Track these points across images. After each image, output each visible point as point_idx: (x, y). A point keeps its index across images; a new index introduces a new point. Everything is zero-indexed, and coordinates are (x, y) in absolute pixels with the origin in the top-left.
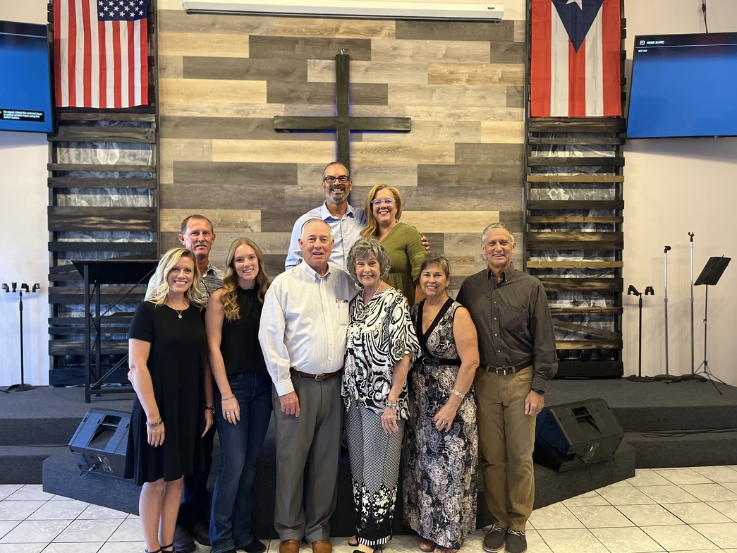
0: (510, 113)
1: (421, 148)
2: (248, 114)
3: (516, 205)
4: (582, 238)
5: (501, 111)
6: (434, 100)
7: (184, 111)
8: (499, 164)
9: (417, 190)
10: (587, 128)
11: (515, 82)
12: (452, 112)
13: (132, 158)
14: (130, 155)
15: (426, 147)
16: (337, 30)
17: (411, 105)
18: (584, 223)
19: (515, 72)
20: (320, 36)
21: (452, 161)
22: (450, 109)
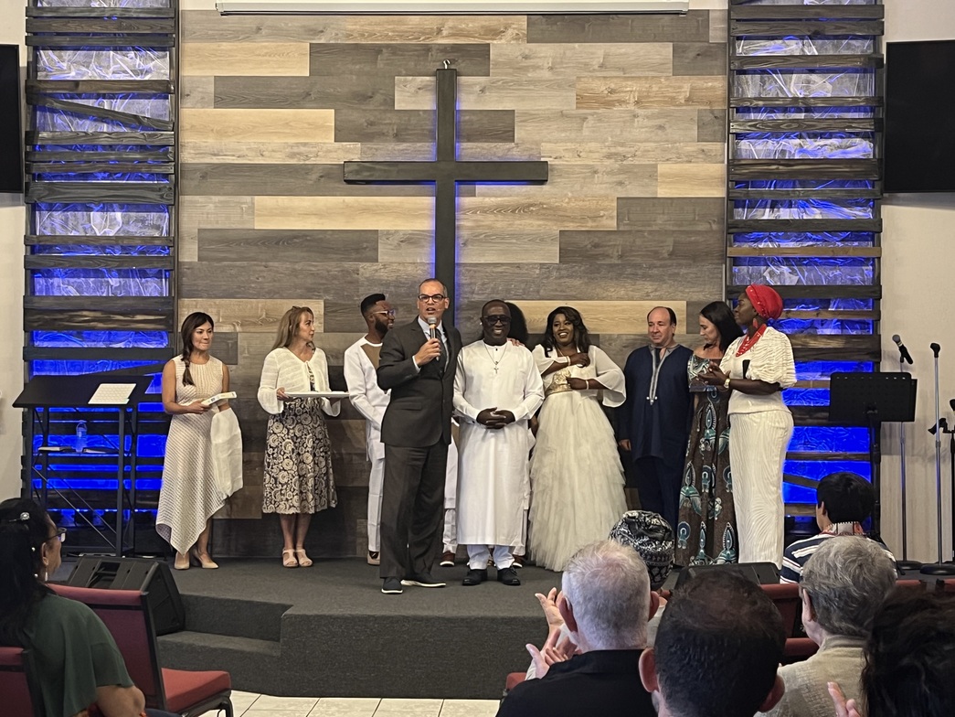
0: (703, 151)
1: (564, 205)
2: (308, 158)
3: (714, 292)
4: (813, 344)
5: (689, 149)
6: (586, 132)
7: (215, 155)
8: (684, 229)
9: (559, 269)
10: (822, 173)
11: (710, 103)
12: (613, 150)
13: (140, 225)
14: (137, 221)
15: (572, 204)
16: (439, 31)
17: (550, 141)
18: (822, 321)
19: (712, 88)
20: (414, 42)
21: (612, 224)
22: (609, 147)
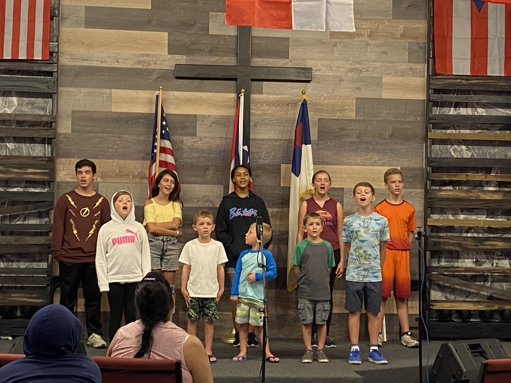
0: (412, 69)
1: (322, 102)
2: (149, 64)
3: (418, 162)
4: (484, 196)
5: (402, 67)
6: (336, 54)
7: (84, 60)
8: (399, 119)
10: (489, 86)
11: (416, 38)
12: (353, 66)
13: (30, 106)
14: (28, 104)
15: (327, 101)
17: (312, 59)
18: (487, 181)
19: (417, 28)
21: (352, 115)
22: (351, 64)
